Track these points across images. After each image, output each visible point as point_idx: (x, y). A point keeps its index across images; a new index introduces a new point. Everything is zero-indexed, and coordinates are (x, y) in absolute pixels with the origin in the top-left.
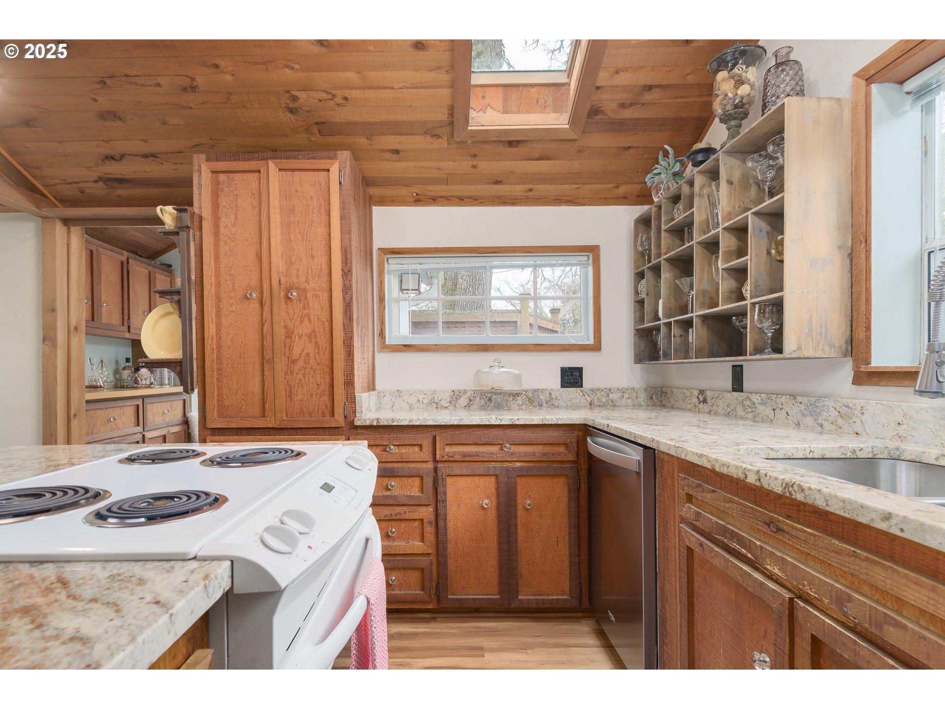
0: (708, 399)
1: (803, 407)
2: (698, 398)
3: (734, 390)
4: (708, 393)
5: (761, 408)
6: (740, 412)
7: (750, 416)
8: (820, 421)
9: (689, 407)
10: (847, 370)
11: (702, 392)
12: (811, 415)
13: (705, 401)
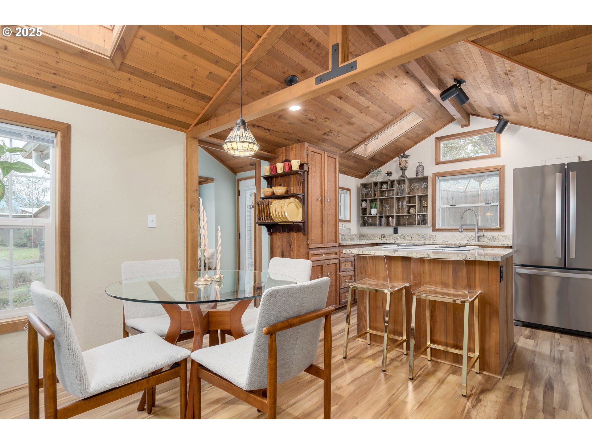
0: (386, 236)
1: (420, 236)
2: (381, 236)
3: (394, 234)
4: (386, 235)
5: (407, 238)
6: (399, 238)
7: (403, 239)
8: (425, 239)
9: (377, 239)
10: (431, 228)
11: (383, 235)
12: (423, 238)
13: (384, 237)
